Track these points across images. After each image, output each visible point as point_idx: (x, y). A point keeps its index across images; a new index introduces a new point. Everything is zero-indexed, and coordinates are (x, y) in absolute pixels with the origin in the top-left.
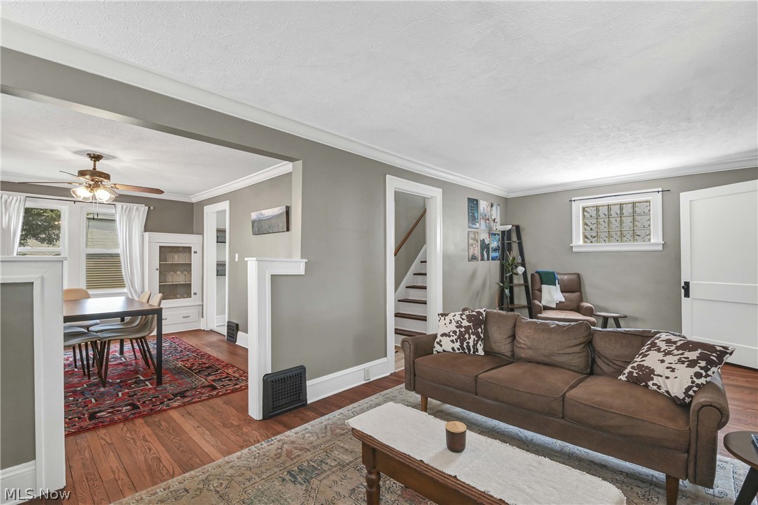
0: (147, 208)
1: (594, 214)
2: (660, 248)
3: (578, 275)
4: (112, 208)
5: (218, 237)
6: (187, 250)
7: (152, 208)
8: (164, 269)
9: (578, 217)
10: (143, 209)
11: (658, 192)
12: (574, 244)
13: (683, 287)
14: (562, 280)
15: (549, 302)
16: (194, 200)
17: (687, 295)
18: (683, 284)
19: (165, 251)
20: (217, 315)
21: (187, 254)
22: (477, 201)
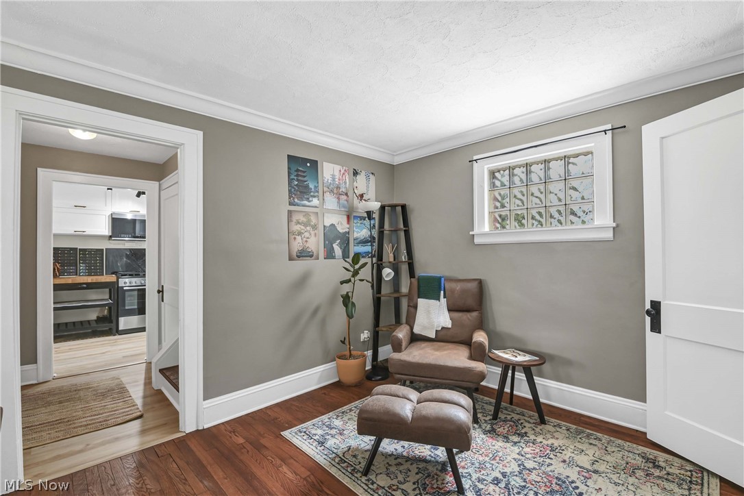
1: (506, 180)
2: (609, 235)
3: (480, 283)
9: (482, 187)
11: (605, 131)
12: (476, 231)
13: (648, 312)
14: (452, 291)
15: (425, 328)
17: (656, 327)
18: (648, 306)
22: (316, 162)
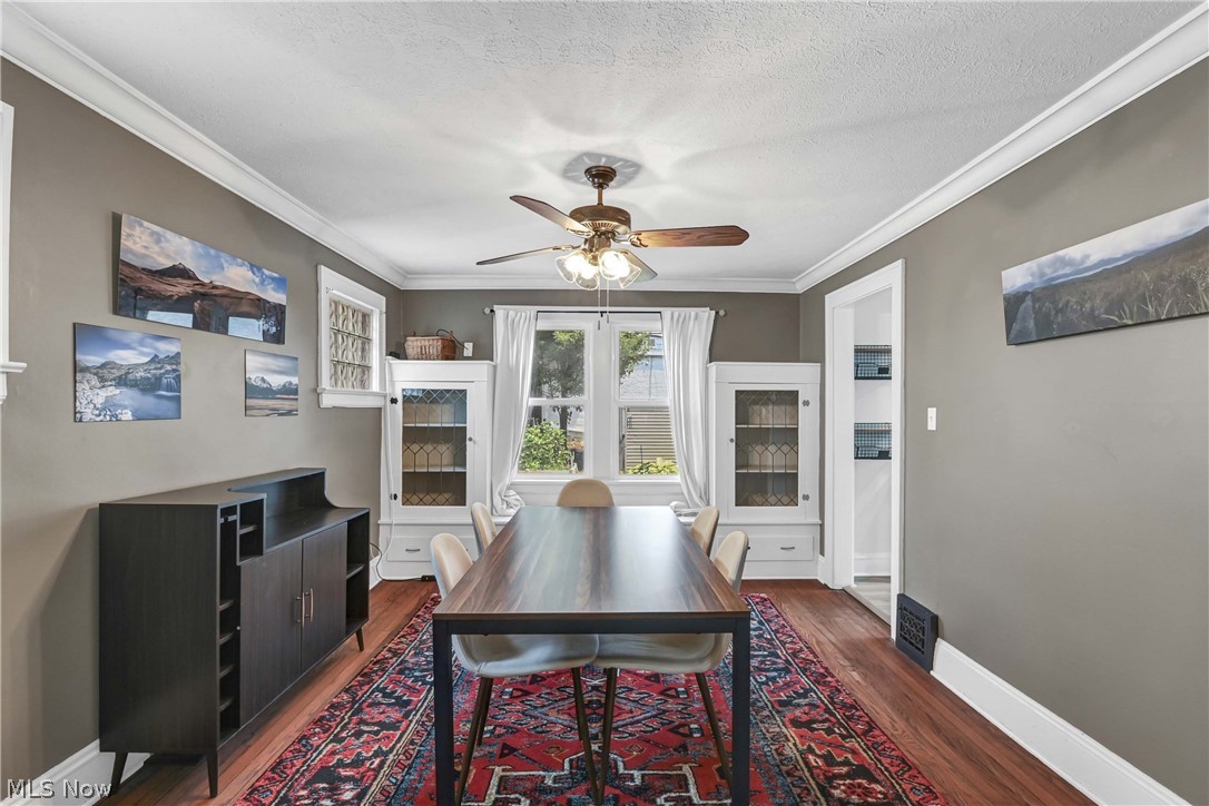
0: (713, 312)
4: (656, 320)
5: (857, 366)
6: (790, 399)
7: (722, 313)
8: (746, 439)
10: (706, 315)
16: (800, 287)
19: (746, 401)
20: (856, 551)
21: (789, 408)
